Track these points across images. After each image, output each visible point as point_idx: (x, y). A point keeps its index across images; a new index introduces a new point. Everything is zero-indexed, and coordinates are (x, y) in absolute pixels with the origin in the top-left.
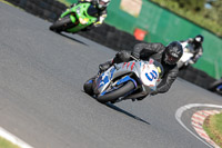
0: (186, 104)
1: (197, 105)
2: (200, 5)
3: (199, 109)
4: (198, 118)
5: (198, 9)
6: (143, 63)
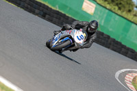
0: (122, 69)
1: (128, 70)
2: (131, 8)
3: (129, 72)
4: (129, 78)
5: (130, 11)
6: (76, 30)
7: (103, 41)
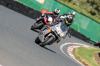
5: (70, 1)
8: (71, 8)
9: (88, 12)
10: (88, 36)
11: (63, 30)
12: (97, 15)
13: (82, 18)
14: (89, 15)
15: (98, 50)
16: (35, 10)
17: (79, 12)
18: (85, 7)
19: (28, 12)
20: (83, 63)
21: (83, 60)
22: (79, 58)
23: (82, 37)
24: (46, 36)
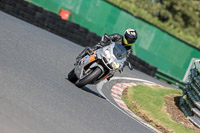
3: (118, 81)
7: (78, 37)
8: (118, 7)
9: (153, 16)
10: (152, 64)
11: (119, 56)
12: (171, 20)
13: (140, 27)
14: (155, 20)
15: (173, 92)
16: (47, 12)
17: (135, 14)
18: (146, 6)
19: (34, 14)
20: (144, 117)
21: (144, 112)
22: (135, 107)
23: (141, 66)
24: (86, 68)
